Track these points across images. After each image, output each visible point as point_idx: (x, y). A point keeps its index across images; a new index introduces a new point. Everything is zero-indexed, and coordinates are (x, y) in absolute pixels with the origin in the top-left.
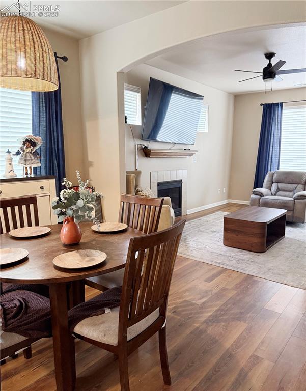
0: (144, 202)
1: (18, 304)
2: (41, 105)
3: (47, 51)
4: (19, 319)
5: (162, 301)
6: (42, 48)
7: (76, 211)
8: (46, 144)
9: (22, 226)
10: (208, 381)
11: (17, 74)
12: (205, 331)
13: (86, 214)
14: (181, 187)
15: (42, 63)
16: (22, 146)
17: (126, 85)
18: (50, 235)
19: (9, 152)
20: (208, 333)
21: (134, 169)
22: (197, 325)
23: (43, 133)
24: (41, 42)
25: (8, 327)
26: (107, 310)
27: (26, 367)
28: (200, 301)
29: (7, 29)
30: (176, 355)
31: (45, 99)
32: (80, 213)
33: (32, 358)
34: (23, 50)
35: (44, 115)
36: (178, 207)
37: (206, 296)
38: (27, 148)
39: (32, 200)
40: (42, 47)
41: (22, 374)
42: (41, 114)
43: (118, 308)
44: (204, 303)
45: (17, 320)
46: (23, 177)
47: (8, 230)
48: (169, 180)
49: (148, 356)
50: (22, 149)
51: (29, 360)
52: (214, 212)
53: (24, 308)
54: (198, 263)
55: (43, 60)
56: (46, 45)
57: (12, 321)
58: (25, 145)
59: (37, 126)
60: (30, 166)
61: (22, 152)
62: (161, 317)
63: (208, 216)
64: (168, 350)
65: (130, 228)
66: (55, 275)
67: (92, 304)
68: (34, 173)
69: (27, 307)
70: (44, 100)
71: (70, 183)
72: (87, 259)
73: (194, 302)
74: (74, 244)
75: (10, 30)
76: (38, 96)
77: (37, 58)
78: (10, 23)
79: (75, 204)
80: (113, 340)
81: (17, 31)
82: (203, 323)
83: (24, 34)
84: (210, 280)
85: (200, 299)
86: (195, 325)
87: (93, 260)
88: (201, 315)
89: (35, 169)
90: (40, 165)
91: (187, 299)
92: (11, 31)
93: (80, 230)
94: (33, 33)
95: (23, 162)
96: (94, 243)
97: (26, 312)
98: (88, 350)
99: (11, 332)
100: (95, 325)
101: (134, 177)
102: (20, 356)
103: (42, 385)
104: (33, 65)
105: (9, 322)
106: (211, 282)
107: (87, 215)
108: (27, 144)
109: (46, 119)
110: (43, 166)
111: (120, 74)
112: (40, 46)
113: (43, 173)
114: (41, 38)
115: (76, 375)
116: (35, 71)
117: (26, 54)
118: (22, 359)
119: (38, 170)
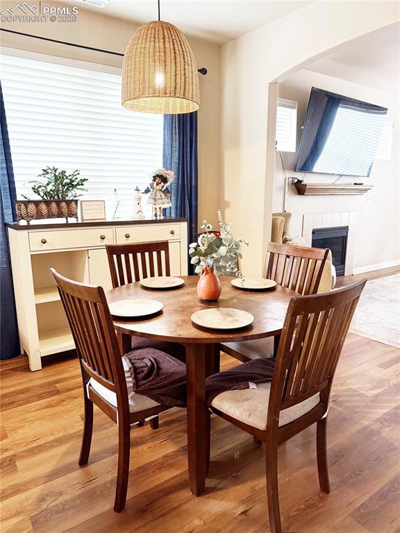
0: (300, 254)
1: (149, 364)
2: (174, 131)
3: (190, 63)
4: (151, 381)
5: (324, 385)
6: (184, 59)
7: (217, 261)
8: (178, 179)
9: (152, 275)
10: (382, 498)
11: (154, 93)
12: (379, 433)
13: (227, 265)
14: (346, 237)
15: (183, 78)
16: (152, 182)
17: (279, 100)
18: (184, 288)
19: (138, 190)
20: (384, 435)
21: (281, 211)
22: (366, 423)
23: (175, 166)
24: (183, 51)
25: (140, 389)
26: (252, 385)
27: (153, 438)
28: (370, 392)
29: (146, 39)
30: (336, 456)
31: (179, 124)
32: (221, 263)
33: (158, 429)
34: (163, 63)
35: (176, 144)
36: (339, 263)
37: (380, 387)
38: (157, 184)
39: (164, 246)
40: (184, 57)
41: (148, 444)
42: (174, 143)
43: (269, 385)
44: (377, 396)
45: (149, 382)
46: (151, 219)
47: (138, 279)
48: (329, 226)
49: (298, 451)
50: (152, 186)
51: (156, 430)
52: (393, 273)
53: (155, 369)
54: (369, 342)
55: (185, 74)
56: (189, 55)
57: (144, 382)
58: (155, 181)
59: (169, 158)
60: (160, 206)
61: (152, 190)
62: (322, 404)
63: (385, 278)
64: (328, 447)
65: (279, 286)
66: (194, 334)
67: (232, 375)
68: (163, 215)
69: (159, 368)
70: (177, 126)
71: (210, 226)
72: (230, 319)
73: (362, 392)
74: (212, 301)
75: (148, 40)
76: (171, 121)
77: (178, 72)
78: (149, 32)
79: (216, 251)
80: (260, 423)
81: (157, 40)
82: (376, 421)
83: (164, 43)
84: (386, 365)
85: (372, 390)
86: (363, 422)
87: (236, 321)
88: (373, 410)
89: (165, 209)
90: (170, 205)
91: (353, 387)
92: (150, 41)
93: (219, 284)
94: (175, 41)
95: (153, 201)
96: (235, 301)
97: (158, 374)
98: (222, 431)
99: (142, 394)
100: (238, 401)
101: (282, 220)
102: (146, 424)
103: (170, 461)
104: (173, 81)
105: (141, 383)
106: (388, 370)
107: (229, 266)
108: (158, 180)
109: (179, 148)
110: (173, 207)
111: (273, 85)
112: (182, 56)
113: (173, 215)
114: (183, 47)
115: (211, 457)
116: (175, 88)
117: (165, 69)
118: (148, 429)
119: (168, 211)
